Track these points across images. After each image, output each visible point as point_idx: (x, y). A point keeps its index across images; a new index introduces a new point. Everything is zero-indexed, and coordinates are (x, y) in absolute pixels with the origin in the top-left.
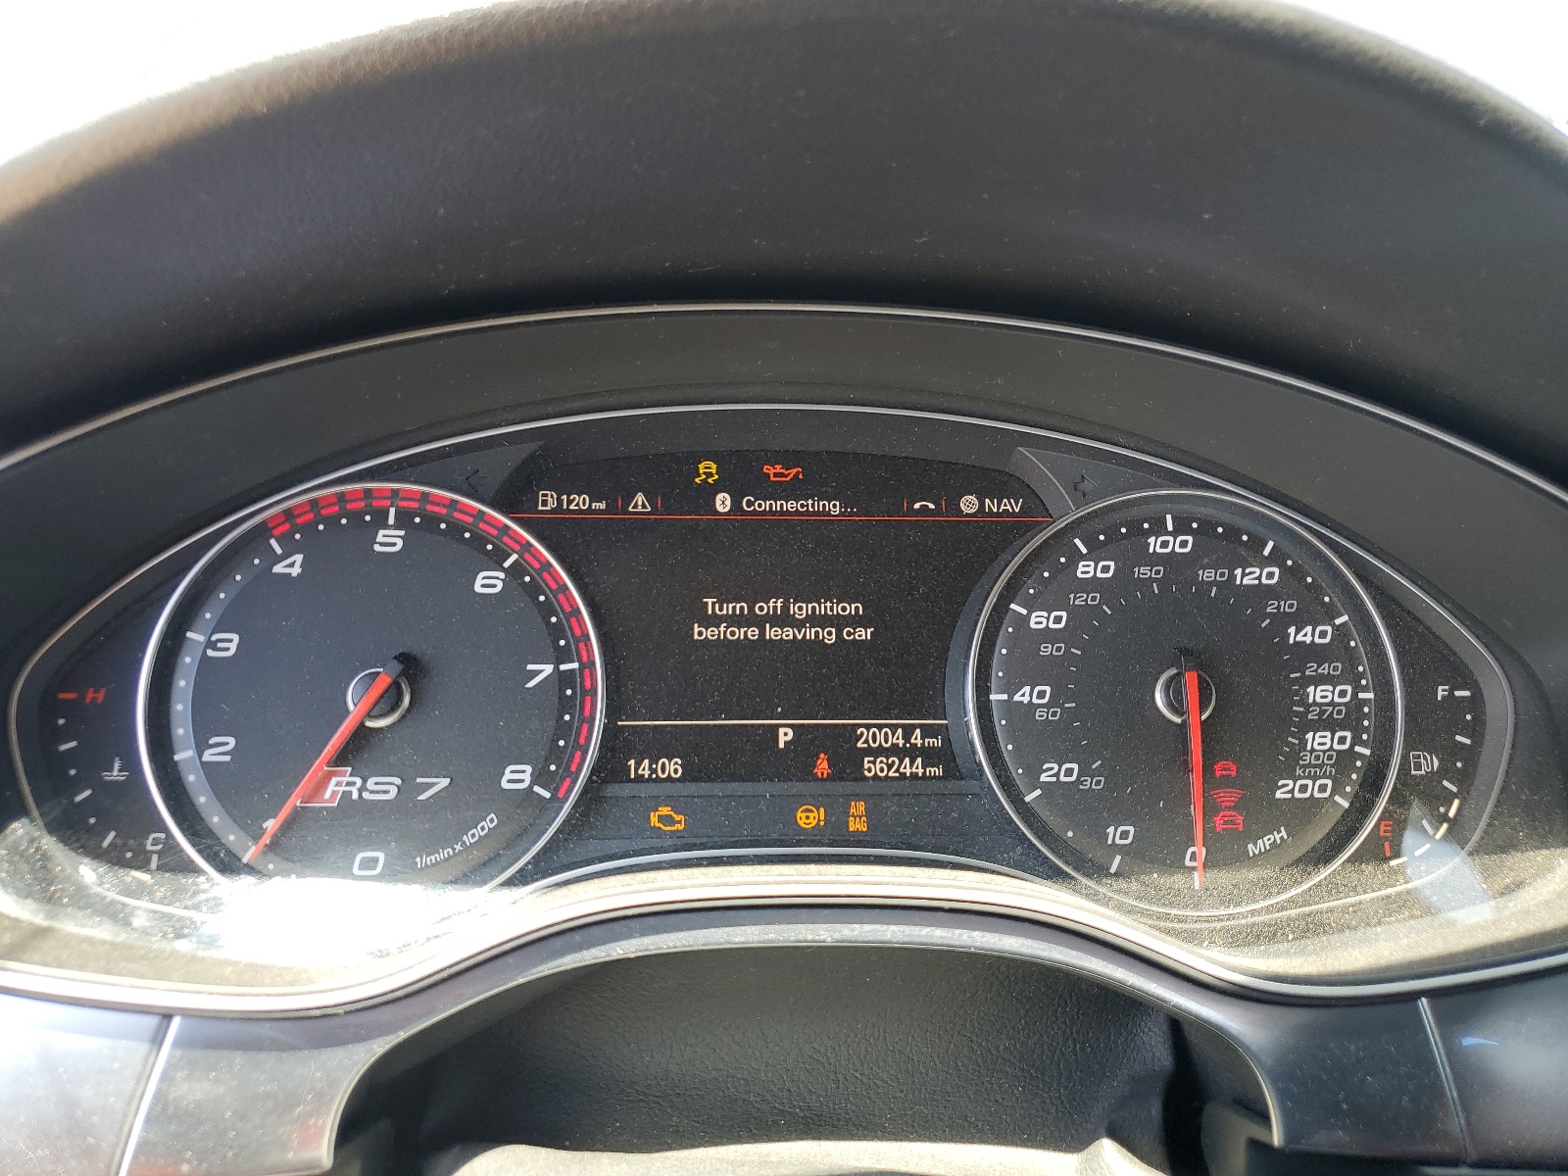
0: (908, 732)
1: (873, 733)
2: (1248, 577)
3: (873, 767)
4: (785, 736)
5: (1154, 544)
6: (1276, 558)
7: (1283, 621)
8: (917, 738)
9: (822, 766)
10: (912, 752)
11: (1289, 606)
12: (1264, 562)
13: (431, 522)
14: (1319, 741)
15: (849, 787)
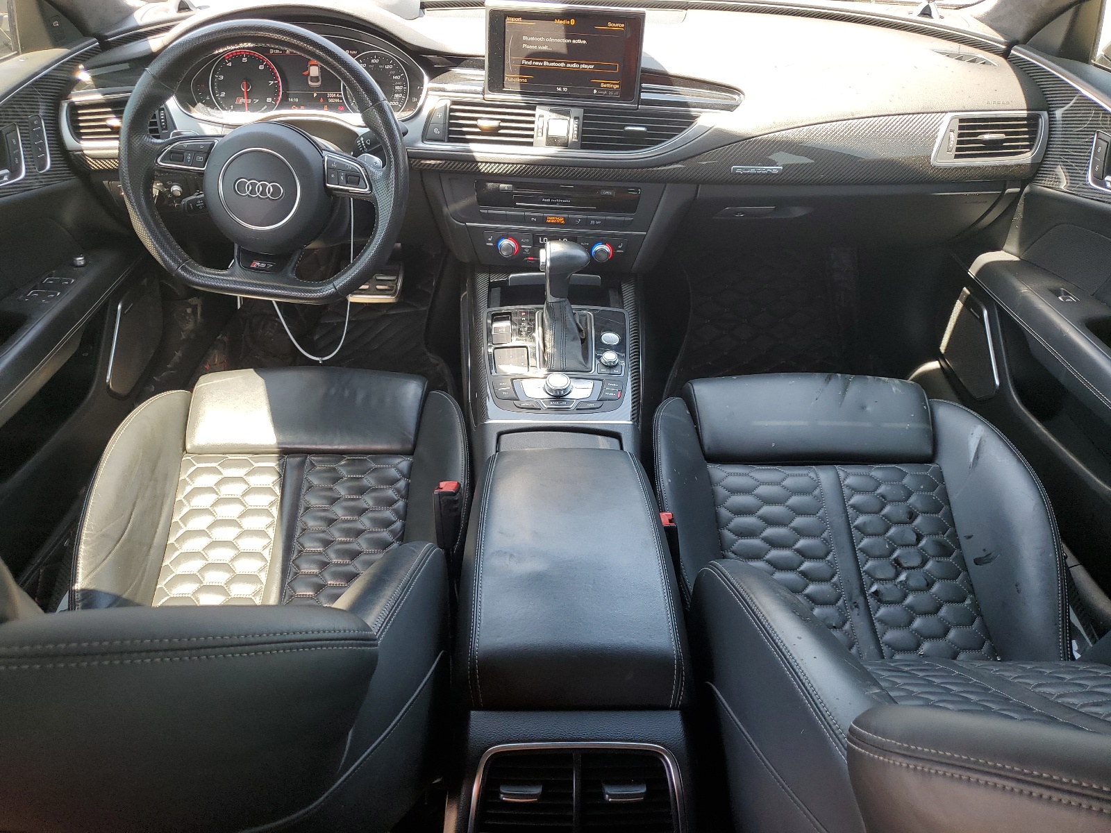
0: (336, 94)
1: (331, 94)
2: (387, 67)
3: (331, 100)
4: (315, 95)
5: (373, 61)
6: (392, 64)
7: (392, 75)
8: (337, 95)
9: (322, 100)
10: (337, 98)
11: (393, 72)
12: (390, 64)
13: (251, 56)
14: (397, 96)
15: (326, 103)
